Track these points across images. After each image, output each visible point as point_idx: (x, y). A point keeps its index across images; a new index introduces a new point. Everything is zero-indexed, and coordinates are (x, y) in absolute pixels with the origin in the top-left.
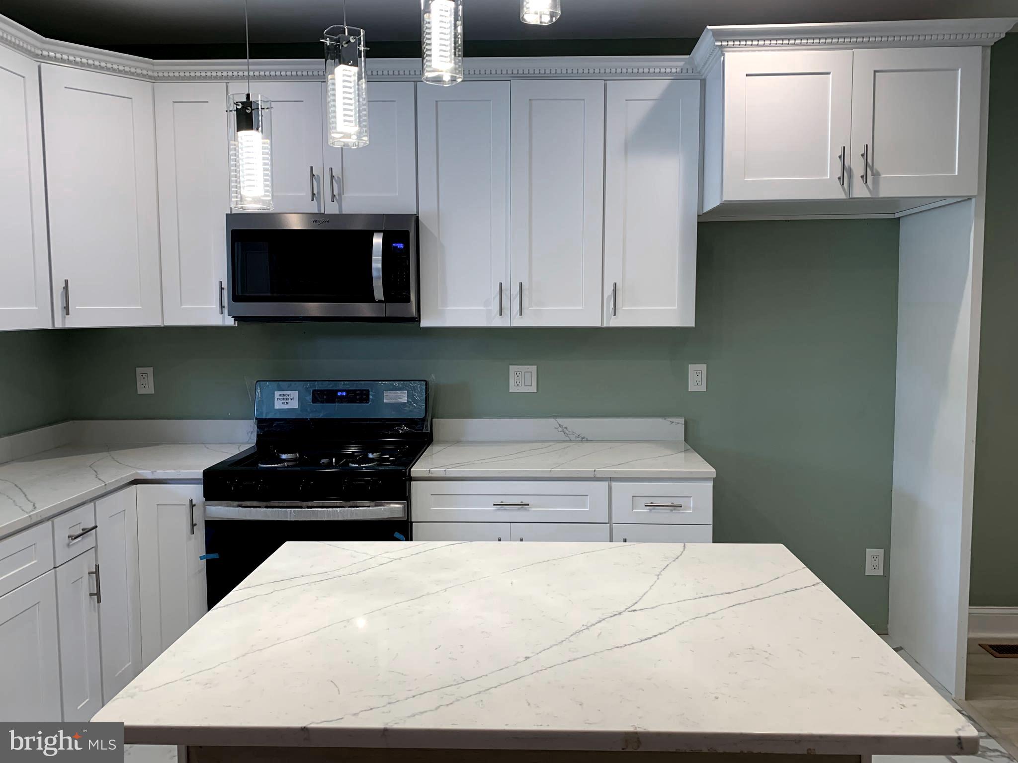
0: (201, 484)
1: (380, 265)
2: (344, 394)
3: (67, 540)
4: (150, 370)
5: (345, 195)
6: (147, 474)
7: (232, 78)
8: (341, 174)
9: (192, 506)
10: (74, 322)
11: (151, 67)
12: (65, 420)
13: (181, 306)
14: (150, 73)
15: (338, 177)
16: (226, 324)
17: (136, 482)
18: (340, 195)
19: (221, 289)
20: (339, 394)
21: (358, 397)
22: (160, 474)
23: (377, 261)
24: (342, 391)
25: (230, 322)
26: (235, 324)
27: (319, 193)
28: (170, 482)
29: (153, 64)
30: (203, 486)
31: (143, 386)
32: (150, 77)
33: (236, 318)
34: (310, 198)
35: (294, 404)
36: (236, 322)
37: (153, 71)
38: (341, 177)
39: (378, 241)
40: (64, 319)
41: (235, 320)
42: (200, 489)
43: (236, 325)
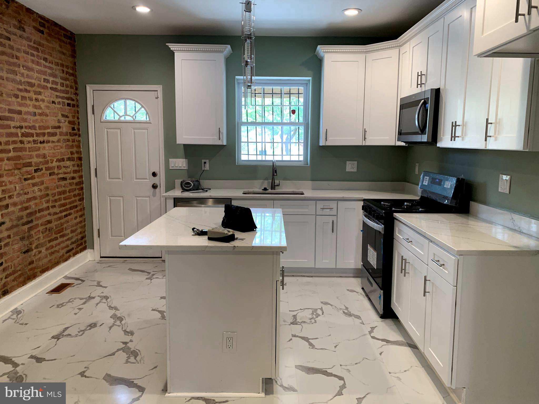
4: (418, 164)
5: (427, 83)
8: (426, 73)
10: (368, 143)
11: (397, 42)
18: (425, 83)
24: (437, 179)
31: (416, 171)
32: (398, 46)
37: (398, 44)
40: (365, 142)
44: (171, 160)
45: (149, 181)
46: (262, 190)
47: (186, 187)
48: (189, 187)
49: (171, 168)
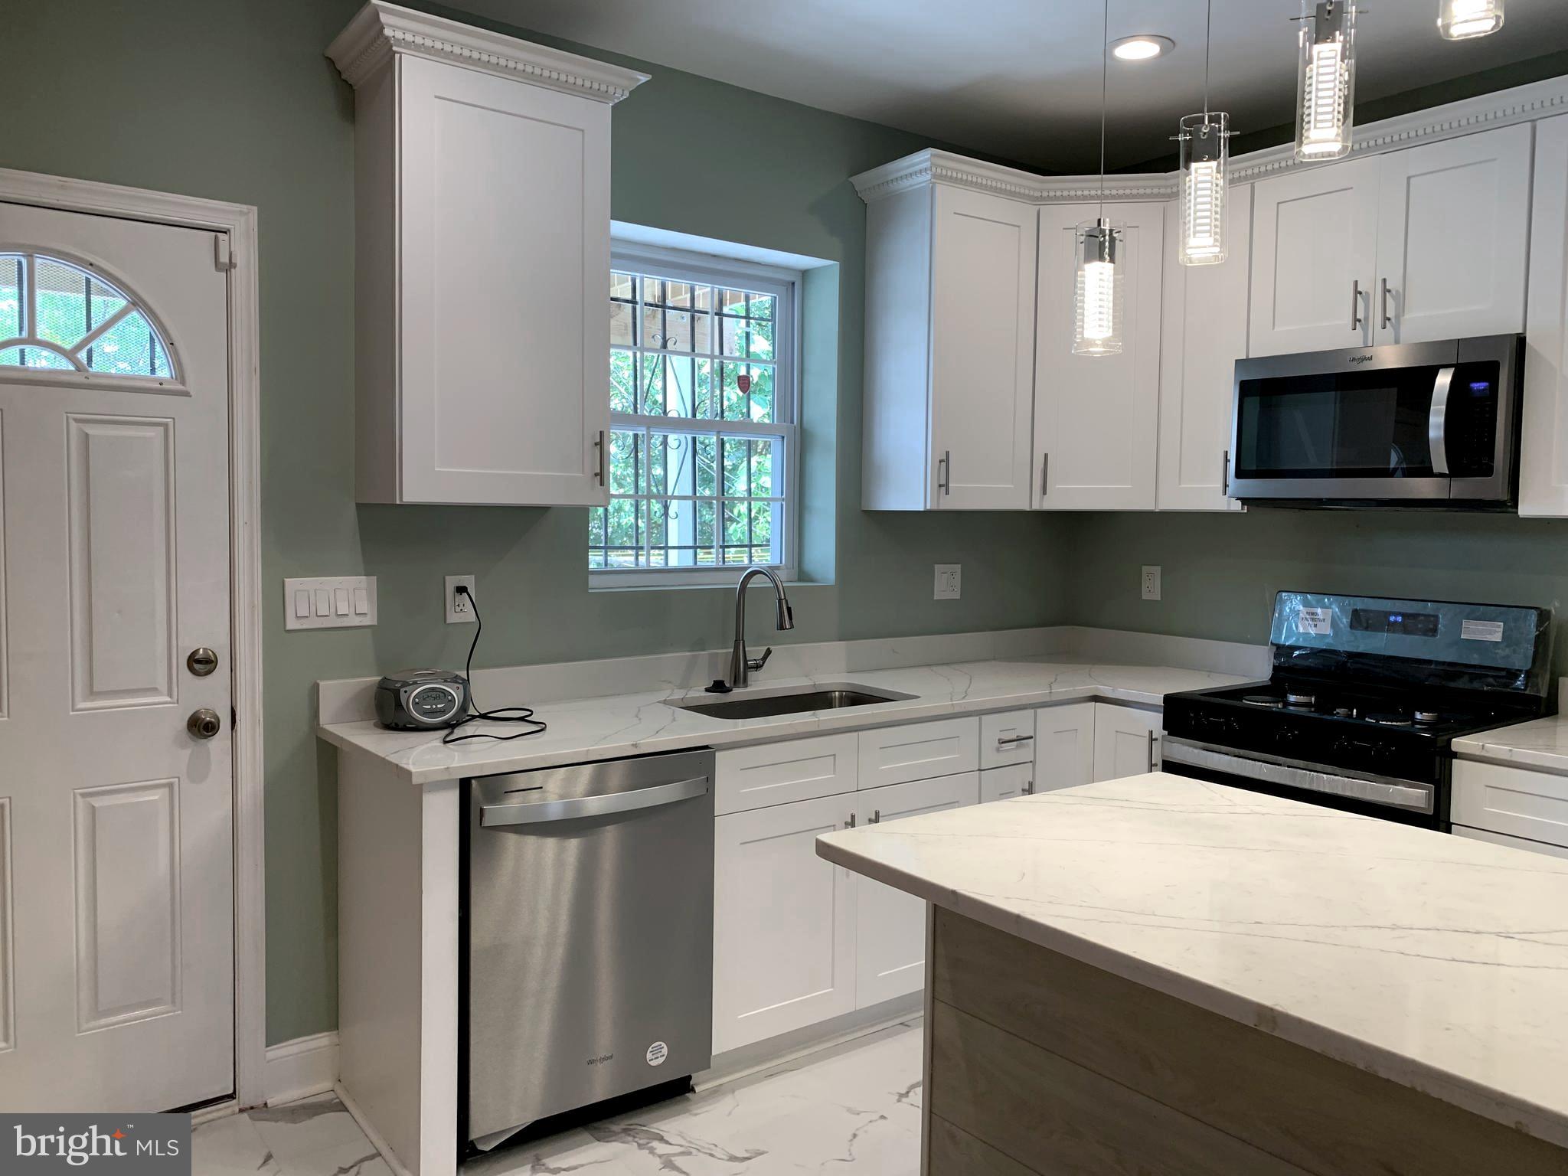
0: (1161, 713)
1: (1442, 419)
2: (1400, 619)
3: (996, 744)
4: (1157, 570)
5: (1407, 316)
6: (1106, 691)
7: (1259, 175)
8: (1402, 288)
9: (1152, 740)
10: (1055, 502)
11: (1162, 182)
12: (1062, 624)
13: (1180, 484)
14: (1162, 191)
15: (1397, 292)
16: (1232, 509)
17: (1096, 699)
18: (1397, 317)
19: (1227, 460)
20: (1392, 619)
21: (1420, 626)
22: (1121, 693)
23: (1438, 412)
24: (1396, 614)
25: (1236, 506)
26: (1242, 509)
27: (1366, 318)
28: (1132, 705)
29: (1166, 179)
30: (1162, 715)
31: (1148, 590)
32: (1164, 195)
33: (1245, 501)
34: (1350, 326)
35: (1326, 629)
36: (1246, 507)
37: (1166, 187)
38: (1401, 291)
39: (1444, 380)
40: (1042, 500)
41: (1243, 504)
42: (1159, 717)
43: (1246, 511)
44: (292, 584)
45: (169, 699)
46: (707, 690)
47: (425, 713)
48: (443, 712)
49: (292, 624)
